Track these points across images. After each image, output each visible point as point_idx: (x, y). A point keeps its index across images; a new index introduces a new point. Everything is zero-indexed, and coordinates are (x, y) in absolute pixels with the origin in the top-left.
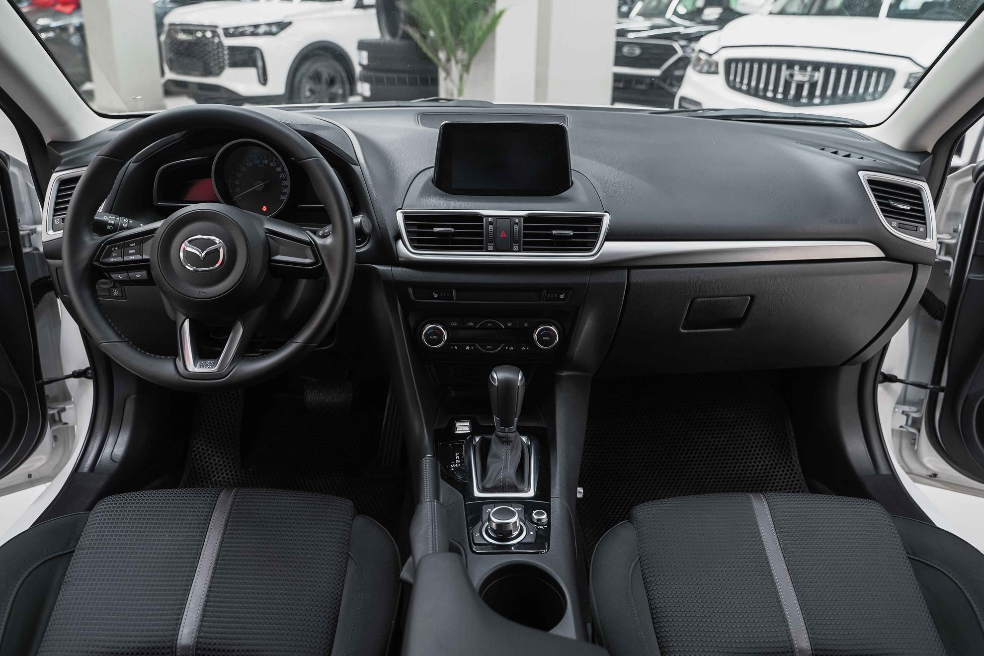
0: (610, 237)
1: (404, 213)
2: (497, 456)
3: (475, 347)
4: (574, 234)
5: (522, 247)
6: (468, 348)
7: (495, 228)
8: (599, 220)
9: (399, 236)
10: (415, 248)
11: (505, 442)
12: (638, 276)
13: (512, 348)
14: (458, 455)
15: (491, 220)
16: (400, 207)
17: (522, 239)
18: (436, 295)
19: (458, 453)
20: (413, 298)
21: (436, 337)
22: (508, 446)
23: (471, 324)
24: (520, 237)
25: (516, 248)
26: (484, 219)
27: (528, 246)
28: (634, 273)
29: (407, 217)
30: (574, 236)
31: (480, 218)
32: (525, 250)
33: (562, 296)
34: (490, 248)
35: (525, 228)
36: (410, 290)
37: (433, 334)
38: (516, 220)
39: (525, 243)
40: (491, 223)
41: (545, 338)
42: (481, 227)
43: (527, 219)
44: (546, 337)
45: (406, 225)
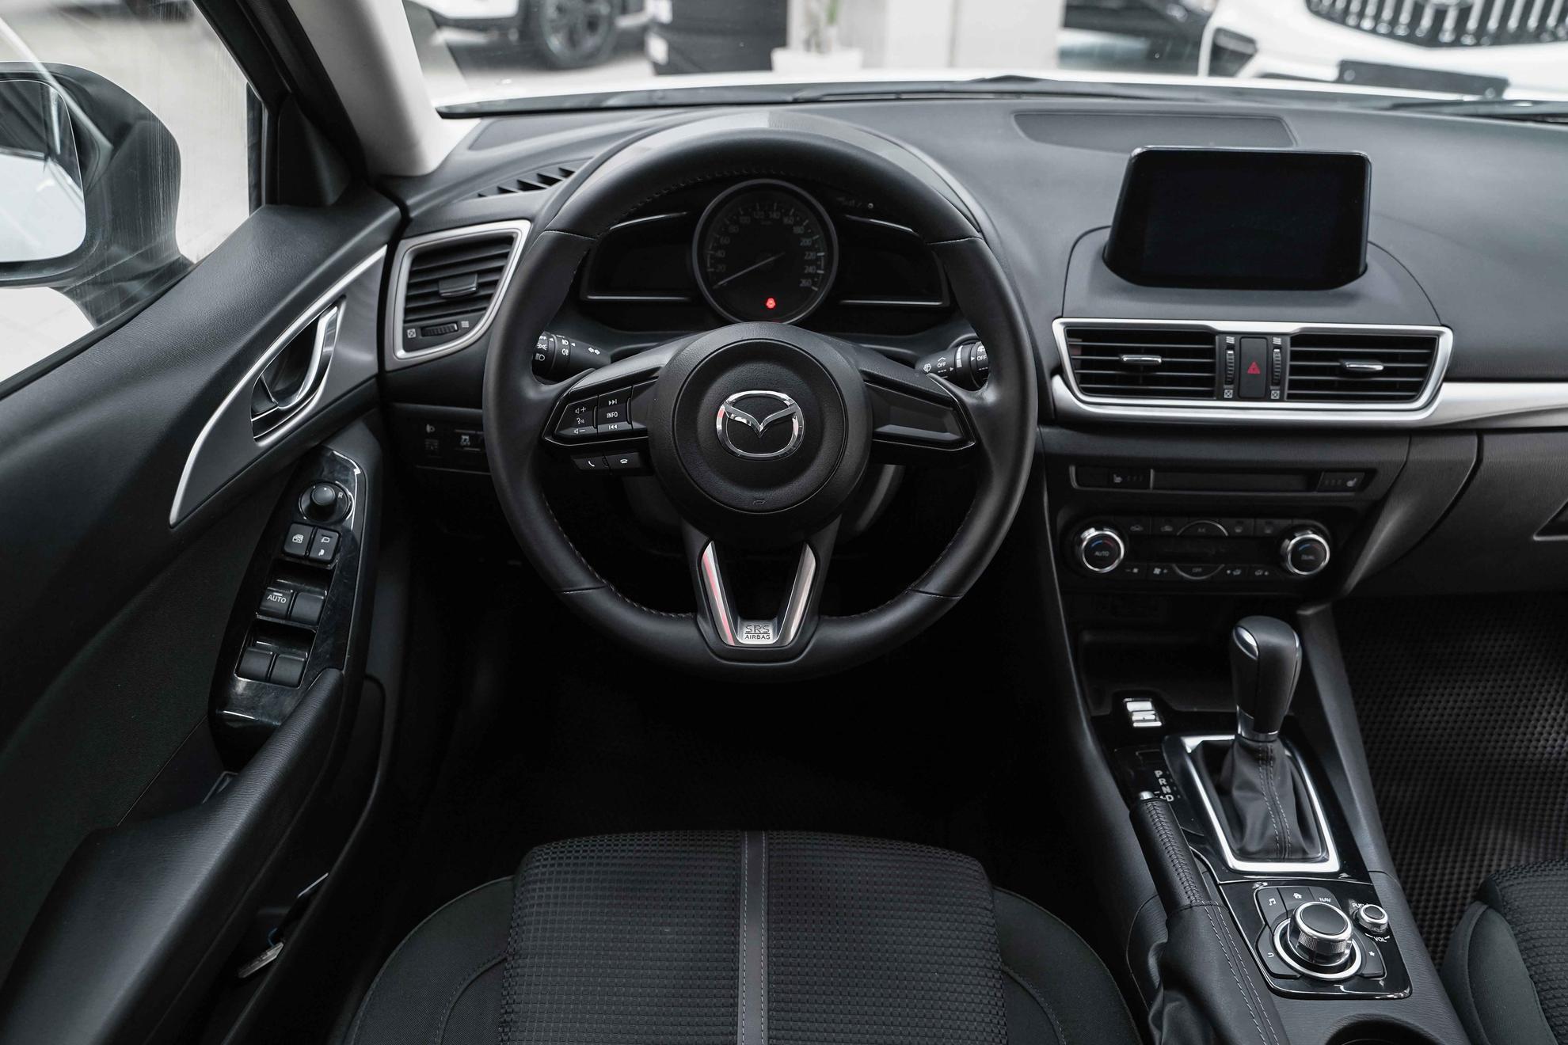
0: (1450, 377)
1: (1066, 325)
2: (1248, 786)
3: (1171, 570)
4: (1385, 368)
5: (1287, 391)
6: (1157, 571)
7: (1239, 356)
8: (1429, 343)
9: (1059, 370)
10: (1085, 391)
11: (1262, 759)
12: (1497, 449)
13: (1238, 572)
14: (1161, 777)
15: (1231, 340)
16: (1060, 314)
17: (1288, 377)
18: (1118, 480)
19: (1161, 773)
20: (1074, 484)
21: (1106, 553)
22: (1269, 767)
23: (1168, 529)
24: (1285, 374)
25: (1275, 394)
26: (1217, 337)
27: (1300, 391)
28: (1488, 440)
29: (1071, 332)
30: (1386, 372)
31: (1209, 335)
32: (1292, 398)
33: (1350, 484)
34: (1228, 393)
35: (1295, 356)
36: (1072, 470)
37: (1101, 547)
38: (1277, 341)
39: (1293, 385)
40: (1230, 347)
41: (1305, 557)
42: (1211, 353)
43: (1297, 339)
44: (1308, 554)
45: (1070, 347)
